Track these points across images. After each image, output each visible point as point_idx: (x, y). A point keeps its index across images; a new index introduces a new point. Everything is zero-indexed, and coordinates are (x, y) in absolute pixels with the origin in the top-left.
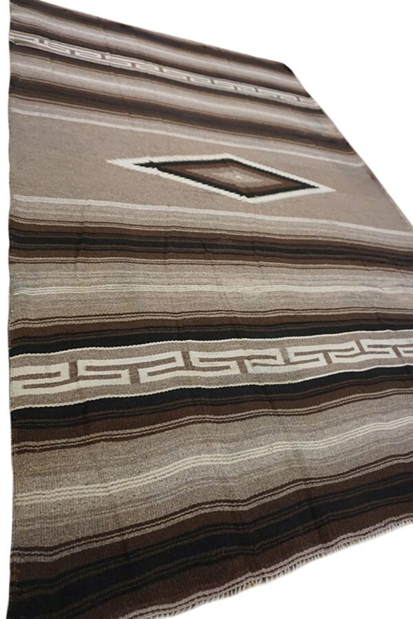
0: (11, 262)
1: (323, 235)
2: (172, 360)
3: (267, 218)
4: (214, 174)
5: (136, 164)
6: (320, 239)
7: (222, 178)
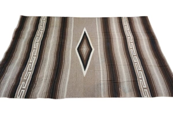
0: (61, 17)
1: (65, 62)
2: (42, 29)
3: (70, 51)
5: (85, 31)
6: (64, 61)
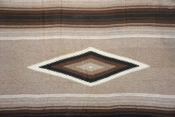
4: (78, 67)
5: (40, 67)
7: (81, 69)
